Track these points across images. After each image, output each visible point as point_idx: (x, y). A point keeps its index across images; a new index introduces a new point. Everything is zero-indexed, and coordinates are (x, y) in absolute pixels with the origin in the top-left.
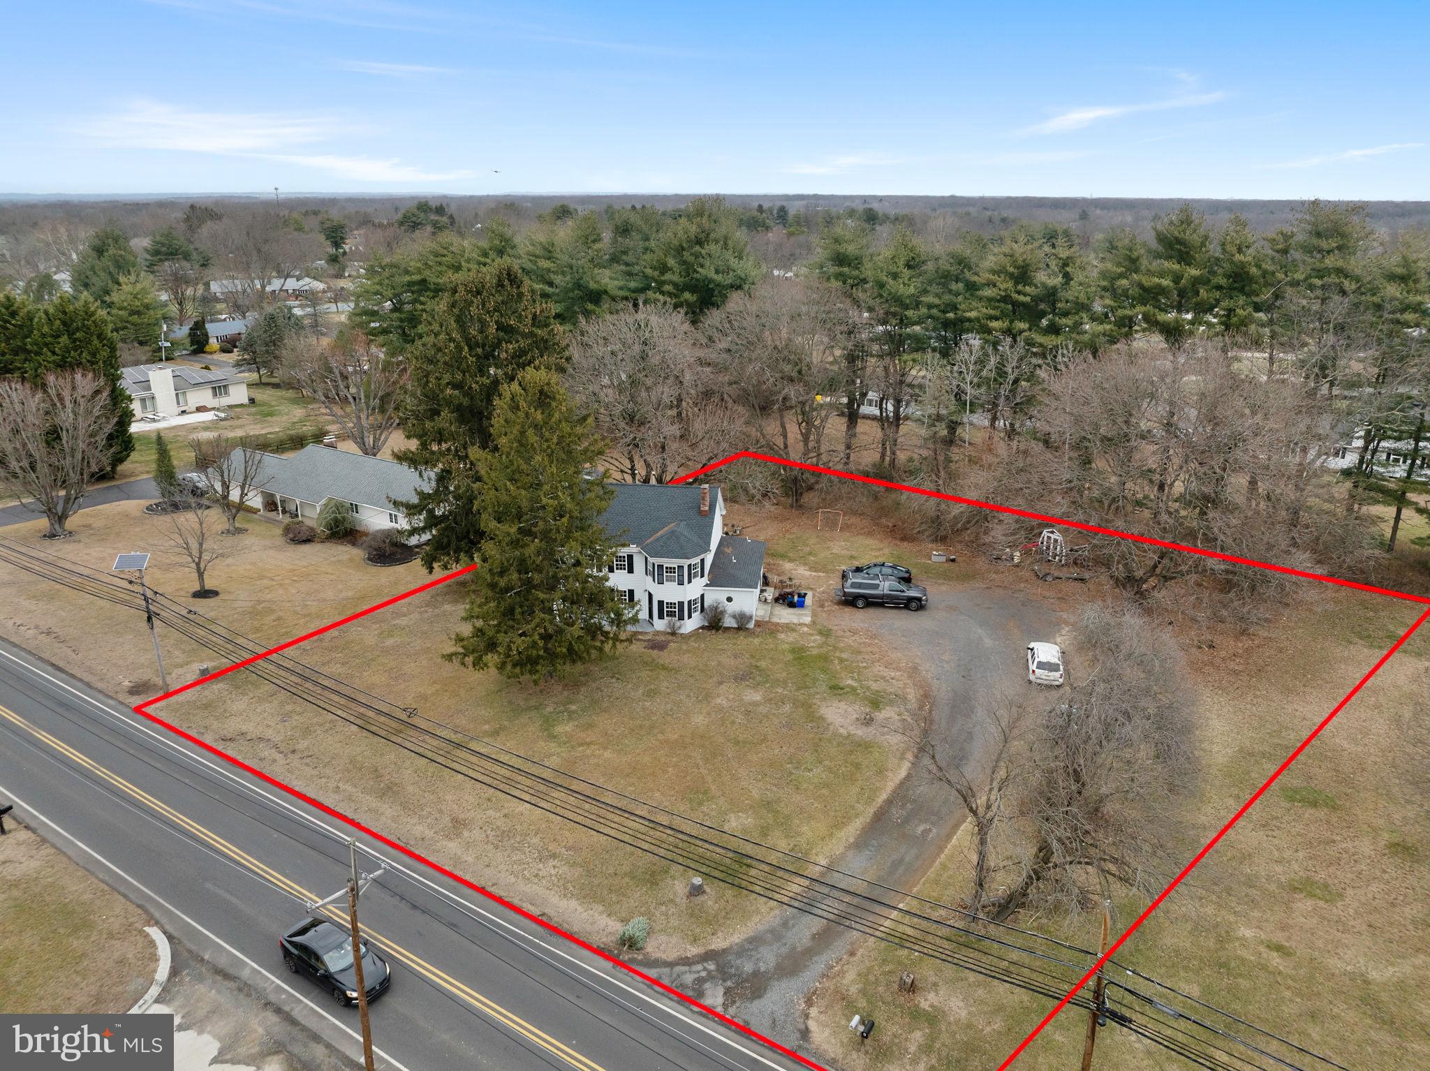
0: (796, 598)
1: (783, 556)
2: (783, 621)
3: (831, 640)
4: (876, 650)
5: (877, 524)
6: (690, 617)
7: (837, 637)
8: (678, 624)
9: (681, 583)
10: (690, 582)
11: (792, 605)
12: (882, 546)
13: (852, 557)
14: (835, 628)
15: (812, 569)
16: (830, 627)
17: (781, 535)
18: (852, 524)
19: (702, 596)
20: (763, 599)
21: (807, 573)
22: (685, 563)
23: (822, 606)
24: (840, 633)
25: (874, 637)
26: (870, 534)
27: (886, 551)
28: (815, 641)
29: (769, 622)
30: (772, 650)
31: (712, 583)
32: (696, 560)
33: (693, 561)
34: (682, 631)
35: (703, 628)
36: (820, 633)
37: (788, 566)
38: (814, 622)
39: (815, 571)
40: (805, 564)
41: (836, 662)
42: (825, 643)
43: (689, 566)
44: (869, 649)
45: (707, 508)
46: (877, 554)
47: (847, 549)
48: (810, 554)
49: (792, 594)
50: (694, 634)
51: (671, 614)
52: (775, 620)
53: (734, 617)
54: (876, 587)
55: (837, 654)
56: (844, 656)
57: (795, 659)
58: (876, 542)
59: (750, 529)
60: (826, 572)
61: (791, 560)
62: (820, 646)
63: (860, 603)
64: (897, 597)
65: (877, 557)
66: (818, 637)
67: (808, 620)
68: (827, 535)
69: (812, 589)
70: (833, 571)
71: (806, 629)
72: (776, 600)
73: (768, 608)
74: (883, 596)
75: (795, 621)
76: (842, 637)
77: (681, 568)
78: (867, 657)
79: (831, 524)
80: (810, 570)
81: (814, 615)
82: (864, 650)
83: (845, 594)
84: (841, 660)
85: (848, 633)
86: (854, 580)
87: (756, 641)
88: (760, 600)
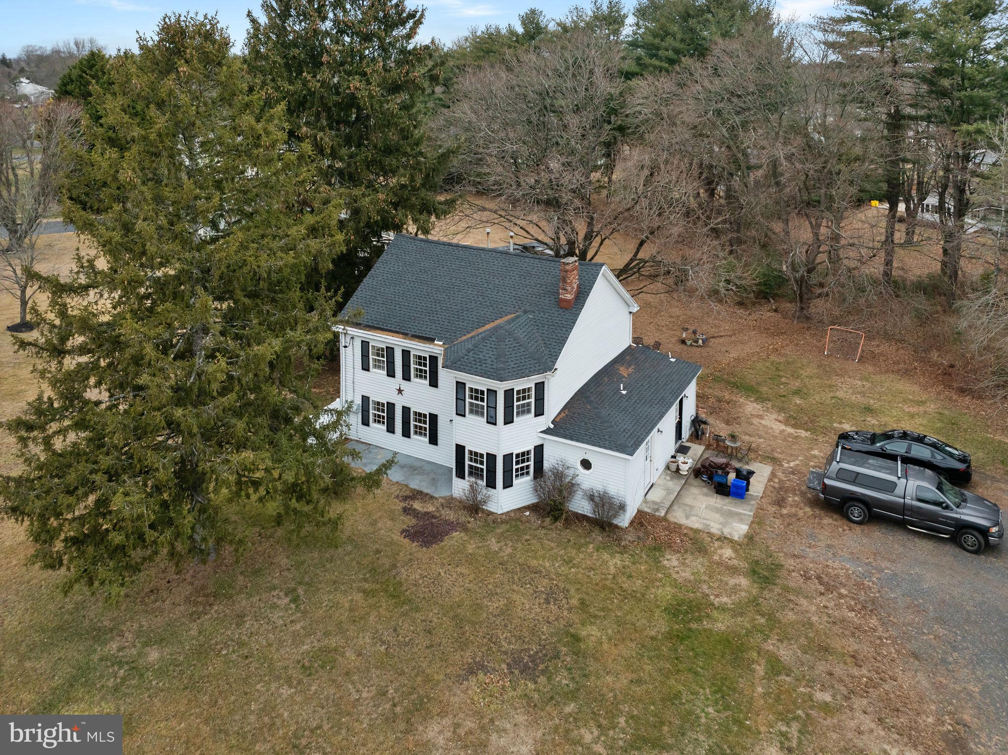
0: (732, 476)
1: (751, 391)
2: (694, 523)
3: (770, 599)
4: (866, 650)
5: (922, 360)
6: (508, 484)
7: (786, 589)
8: (484, 491)
9: (492, 421)
10: (509, 420)
11: (722, 490)
12: (924, 397)
13: (868, 410)
14: (790, 563)
15: (793, 421)
16: (782, 559)
17: (764, 355)
18: (881, 354)
19: (539, 449)
20: (673, 467)
21: (778, 427)
22: (501, 387)
23: (780, 502)
24: (796, 580)
25: (869, 607)
26: (907, 374)
27: (931, 407)
28: (735, 589)
29: (665, 519)
30: (633, 595)
31: (559, 428)
32: (529, 383)
33: (518, 385)
34: (492, 507)
35: (533, 508)
36: (753, 573)
37: (751, 407)
38: (750, 538)
39: (795, 426)
40: (781, 410)
41: (760, 670)
42: (754, 602)
43: (509, 393)
44: (852, 645)
45: (569, 297)
46: (914, 410)
47: (863, 394)
48: (797, 392)
49: (724, 469)
50: (514, 517)
51: (475, 472)
52: (678, 516)
53: (591, 498)
54: (890, 487)
55: (769, 646)
56: (786, 653)
57: (670, 636)
58: (916, 388)
59: (721, 340)
60: (813, 430)
61: (761, 399)
62: (738, 611)
63: (856, 513)
64: (934, 517)
65: (912, 416)
66: (744, 582)
67: (739, 529)
68: (836, 365)
69: (774, 461)
70: (825, 431)
71: (728, 552)
72: (697, 473)
73: (675, 486)
74: (904, 509)
75: (715, 529)
76: (798, 592)
77: (492, 393)
78: (839, 671)
79: (846, 350)
80: (786, 422)
81: (758, 521)
82: (837, 644)
83: (825, 488)
84: (776, 667)
85: (815, 585)
86: (842, 465)
87: (614, 562)
88: (668, 467)
